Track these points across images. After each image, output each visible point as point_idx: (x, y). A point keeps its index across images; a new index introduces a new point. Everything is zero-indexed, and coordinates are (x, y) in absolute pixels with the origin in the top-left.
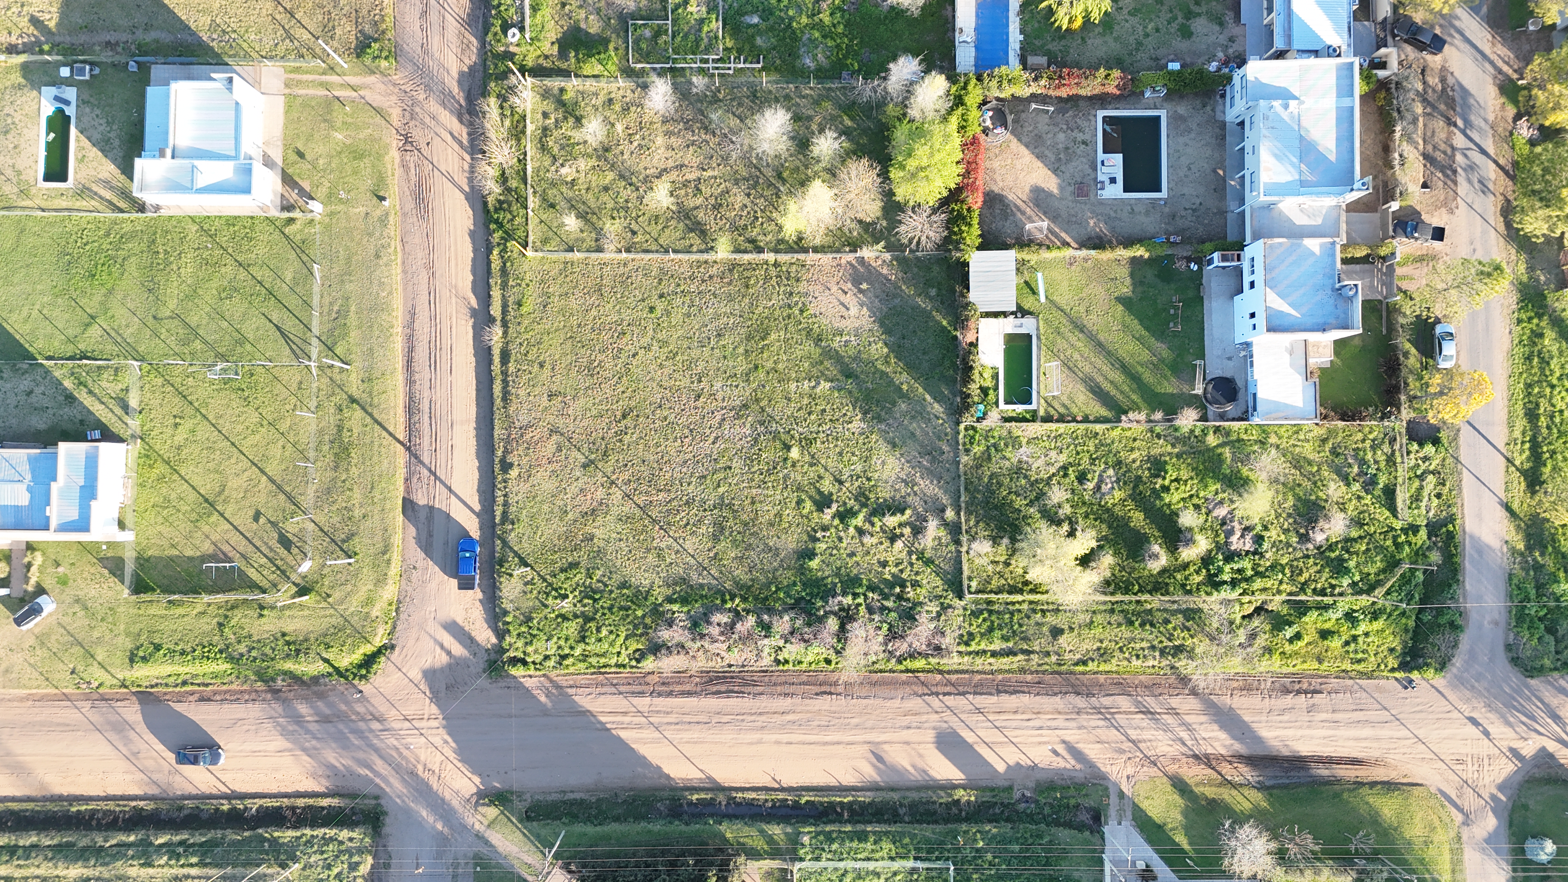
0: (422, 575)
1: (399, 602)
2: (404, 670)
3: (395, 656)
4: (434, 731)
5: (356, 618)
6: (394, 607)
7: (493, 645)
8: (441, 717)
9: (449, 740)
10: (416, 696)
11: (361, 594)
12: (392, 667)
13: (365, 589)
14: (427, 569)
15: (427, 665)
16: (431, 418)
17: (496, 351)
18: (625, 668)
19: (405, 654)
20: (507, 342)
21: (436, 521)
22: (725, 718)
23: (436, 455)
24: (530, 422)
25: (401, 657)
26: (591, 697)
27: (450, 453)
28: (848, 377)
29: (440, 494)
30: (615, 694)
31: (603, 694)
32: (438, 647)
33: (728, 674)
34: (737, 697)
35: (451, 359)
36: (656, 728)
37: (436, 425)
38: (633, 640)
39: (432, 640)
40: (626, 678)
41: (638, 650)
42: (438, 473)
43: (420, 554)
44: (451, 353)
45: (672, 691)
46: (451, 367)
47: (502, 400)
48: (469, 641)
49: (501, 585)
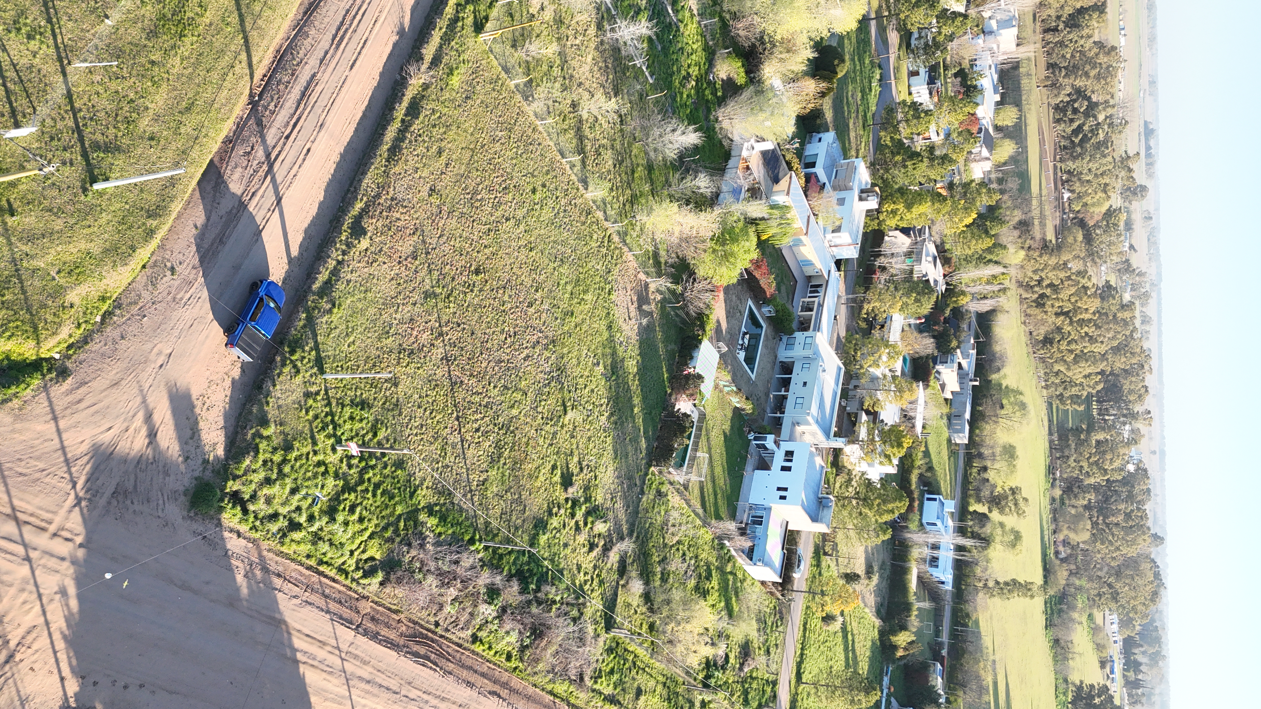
0: (179, 289)
1: (118, 304)
2: (62, 424)
3: (59, 390)
4: (53, 563)
5: (37, 283)
6: (105, 307)
7: (216, 458)
8: (79, 540)
9: (72, 590)
10: (54, 481)
11: (72, 249)
12: (41, 406)
13: (83, 245)
14: (190, 284)
15: (106, 438)
16: (303, 94)
17: (409, 94)
18: (347, 577)
19: (79, 397)
20: (423, 96)
21: (240, 226)
22: (414, 694)
23: (285, 144)
24: (404, 200)
25: (70, 398)
26: (295, 601)
27: (302, 157)
28: (613, 373)
29: (262, 197)
30: (322, 610)
31: (310, 604)
32: (141, 416)
33: (430, 634)
34: (431, 668)
35: (359, 53)
36: (347, 680)
37: (304, 109)
38: (376, 542)
39: (139, 399)
40: (340, 592)
41: (372, 559)
42: (276, 169)
43: (191, 256)
44: (363, 47)
45: (378, 633)
46: (355, 61)
47: (389, 150)
48: (190, 433)
49: (279, 375)
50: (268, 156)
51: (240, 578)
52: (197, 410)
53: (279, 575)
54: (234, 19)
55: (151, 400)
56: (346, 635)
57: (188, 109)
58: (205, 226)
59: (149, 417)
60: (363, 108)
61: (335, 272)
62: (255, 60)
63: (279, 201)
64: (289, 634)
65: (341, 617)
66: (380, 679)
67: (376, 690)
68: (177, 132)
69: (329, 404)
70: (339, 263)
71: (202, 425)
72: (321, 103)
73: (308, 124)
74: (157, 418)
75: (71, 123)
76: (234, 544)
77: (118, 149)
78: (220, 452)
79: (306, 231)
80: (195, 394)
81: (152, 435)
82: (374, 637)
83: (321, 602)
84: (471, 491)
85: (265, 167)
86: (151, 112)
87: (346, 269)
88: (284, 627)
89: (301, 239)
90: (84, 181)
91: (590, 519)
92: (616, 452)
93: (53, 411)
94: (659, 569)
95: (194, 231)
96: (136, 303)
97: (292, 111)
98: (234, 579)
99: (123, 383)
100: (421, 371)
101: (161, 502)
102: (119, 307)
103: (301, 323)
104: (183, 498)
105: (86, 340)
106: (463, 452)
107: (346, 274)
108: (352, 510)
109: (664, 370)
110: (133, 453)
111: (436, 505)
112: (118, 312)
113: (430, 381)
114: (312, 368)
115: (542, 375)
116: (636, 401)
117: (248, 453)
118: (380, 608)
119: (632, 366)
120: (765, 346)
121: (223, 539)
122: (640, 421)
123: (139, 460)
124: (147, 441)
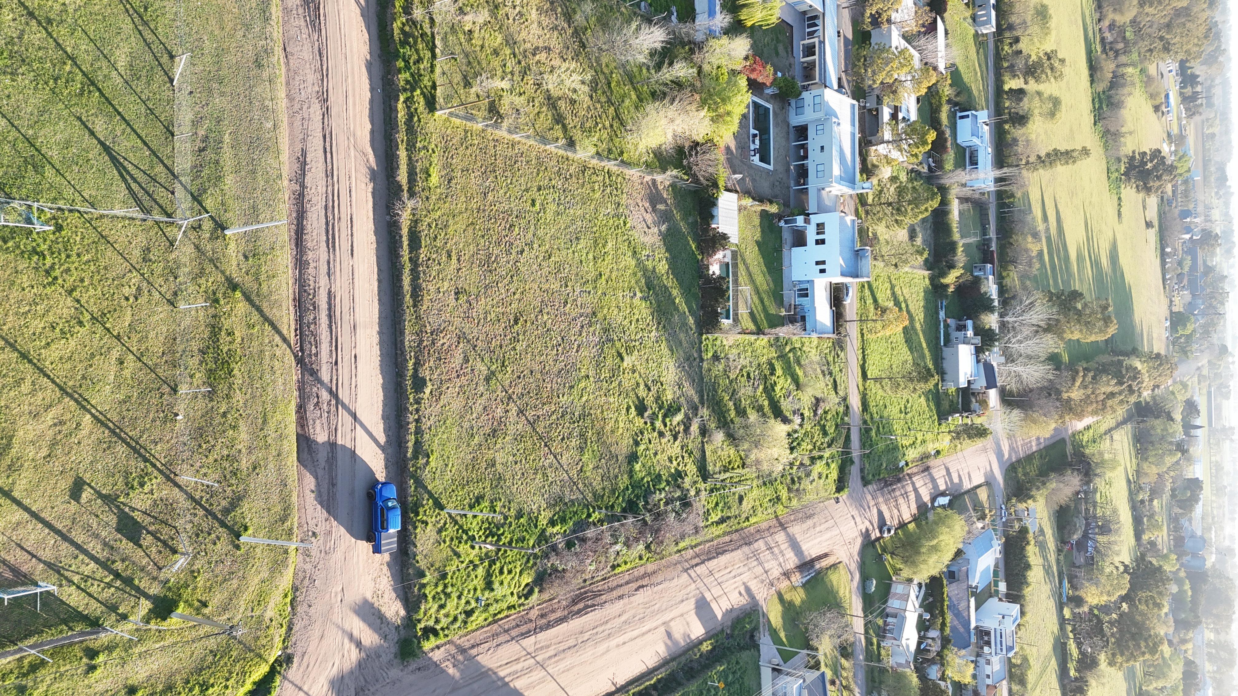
3: (293, 672)
5: (245, 629)
6: (289, 599)
7: (402, 619)
12: (289, 690)
15: (334, 671)
16: (330, 316)
17: (405, 231)
18: (515, 609)
19: (306, 664)
20: (416, 220)
21: (340, 463)
22: (586, 636)
23: (337, 370)
24: (440, 325)
25: (301, 670)
26: (490, 652)
27: (353, 366)
28: (650, 289)
29: (343, 425)
30: (509, 641)
31: (499, 645)
32: (346, 641)
33: (582, 590)
34: (592, 611)
35: (352, 235)
36: (542, 666)
37: (336, 328)
38: (525, 575)
39: (340, 633)
40: (514, 620)
41: (527, 585)
42: (340, 396)
43: (321, 513)
44: (352, 227)
45: (549, 622)
46: (352, 246)
47: (411, 296)
48: (379, 621)
49: (415, 537)
50: (330, 391)
51: (451, 671)
52: (376, 605)
53: (473, 647)
54: (256, 317)
55: (347, 627)
56: (529, 642)
57: (265, 422)
58: (318, 485)
59: (351, 637)
60: (376, 276)
61: (418, 431)
62: (285, 332)
63: (354, 416)
64: (495, 673)
65: (522, 634)
66: (562, 647)
67: (562, 656)
68: (267, 447)
69: (456, 523)
70: (417, 421)
71: (383, 610)
72: (345, 310)
73: (344, 339)
74: (356, 633)
75: (201, 513)
76: (437, 656)
77: (240, 499)
78: (402, 613)
79: (383, 418)
80: (369, 596)
81: (359, 644)
82: (548, 626)
83: (507, 637)
84: (574, 483)
85: (333, 402)
86: (244, 450)
87: (424, 420)
88: (490, 673)
89: (382, 425)
90: (232, 542)
91: (667, 420)
92: (671, 350)
93: (296, 686)
94: (731, 403)
95: (313, 495)
96: (305, 577)
97: (329, 339)
98: (448, 674)
99: (326, 632)
100: (507, 438)
101: (384, 674)
102: (297, 590)
103: (413, 489)
104: (396, 661)
105: (290, 629)
106: (559, 463)
107: (426, 424)
108: (501, 572)
109: (691, 242)
110: (354, 665)
111: (554, 515)
112: (298, 593)
113: (516, 439)
114: (434, 511)
115: (595, 350)
116: (675, 292)
117: (421, 602)
118: (544, 605)
119: (663, 267)
120: (776, 125)
121: (430, 659)
122: (684, 308)
123: (360, 664)
124: (358, 650)
